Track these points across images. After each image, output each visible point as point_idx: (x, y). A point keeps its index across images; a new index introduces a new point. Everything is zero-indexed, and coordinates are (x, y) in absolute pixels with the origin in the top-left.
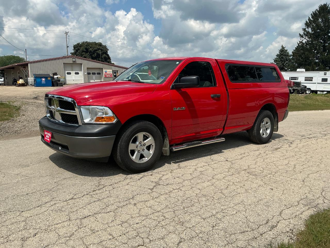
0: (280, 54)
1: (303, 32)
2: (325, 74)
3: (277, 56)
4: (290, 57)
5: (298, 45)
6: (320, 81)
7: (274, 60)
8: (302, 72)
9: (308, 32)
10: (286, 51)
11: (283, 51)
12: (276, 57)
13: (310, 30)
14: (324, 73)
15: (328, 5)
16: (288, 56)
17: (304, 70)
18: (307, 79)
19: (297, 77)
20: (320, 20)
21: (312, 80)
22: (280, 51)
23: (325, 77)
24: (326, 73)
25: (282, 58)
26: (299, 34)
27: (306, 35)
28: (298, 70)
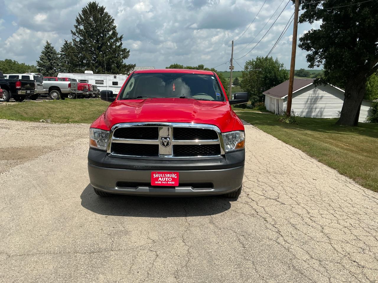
0: (46, 51)
1: (75, 29)
2: (115, 78)
3: (43, 53)
4: (58, 56)
5: (65, 43)
6: (112, 85)
7: (40, 57)
8: (91, 74)
9: (81, 30)
10: (53, 48)
11: (49, 48)
12: (41, 54)
13: (82, 27)
14: (114, 76)
15: (97, 4)
16: (55, 54)
17: (92, 72)
18: (98, 82)
19: (87, 79)
20: (91, 19)
21: (103, 83)
22: (45, 48)
23: (115, 80)
24: (116, 76)
25: (49, 56)
26: (71, 31)
27: (79, 33)
28: (86, 72)
